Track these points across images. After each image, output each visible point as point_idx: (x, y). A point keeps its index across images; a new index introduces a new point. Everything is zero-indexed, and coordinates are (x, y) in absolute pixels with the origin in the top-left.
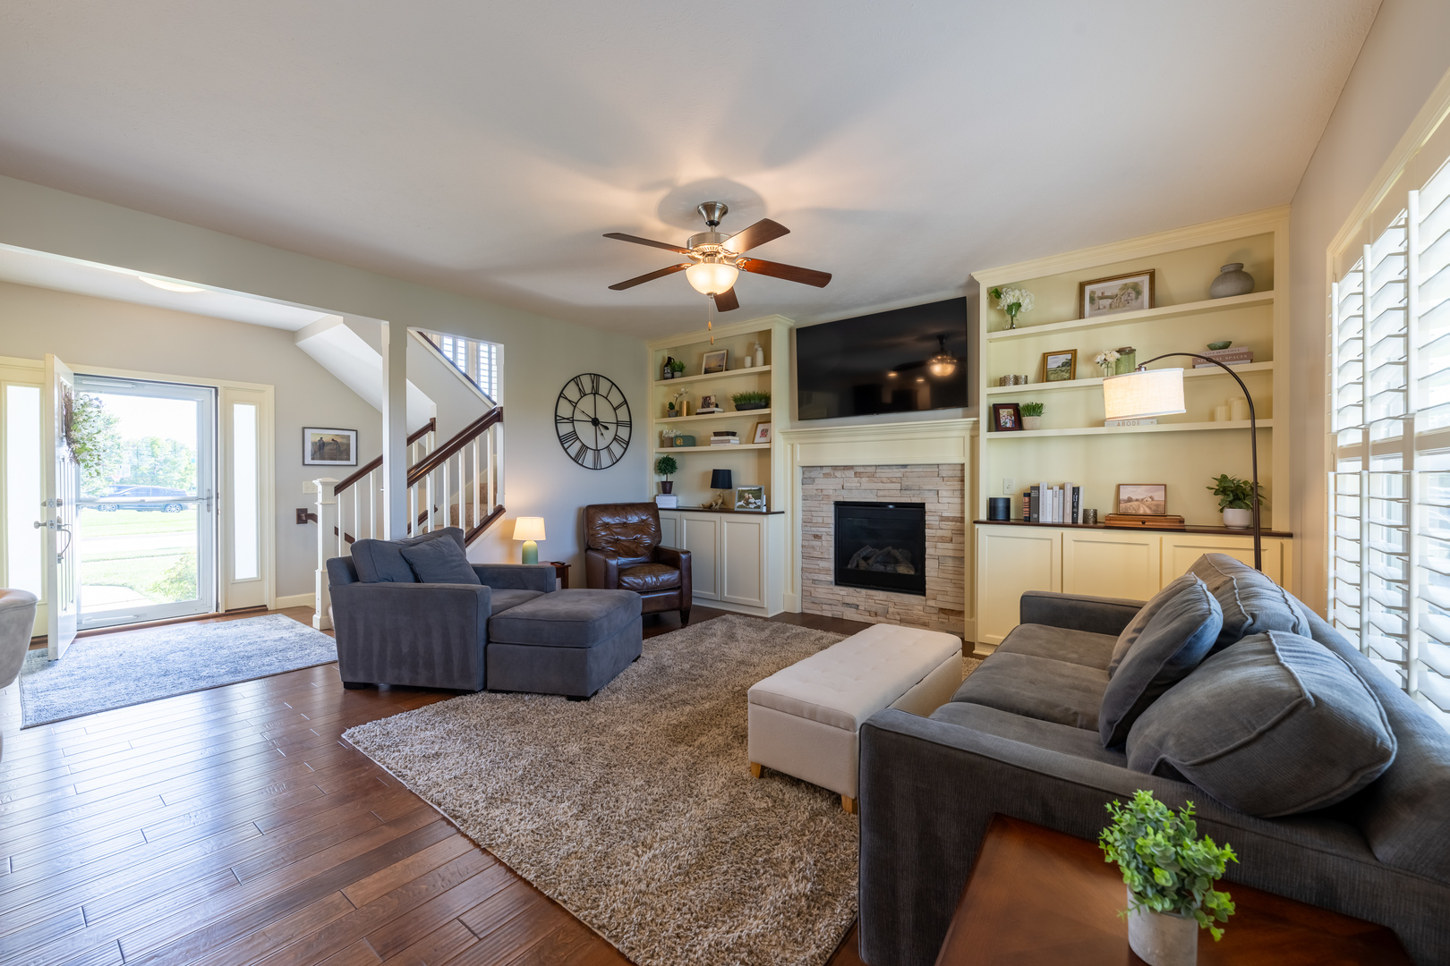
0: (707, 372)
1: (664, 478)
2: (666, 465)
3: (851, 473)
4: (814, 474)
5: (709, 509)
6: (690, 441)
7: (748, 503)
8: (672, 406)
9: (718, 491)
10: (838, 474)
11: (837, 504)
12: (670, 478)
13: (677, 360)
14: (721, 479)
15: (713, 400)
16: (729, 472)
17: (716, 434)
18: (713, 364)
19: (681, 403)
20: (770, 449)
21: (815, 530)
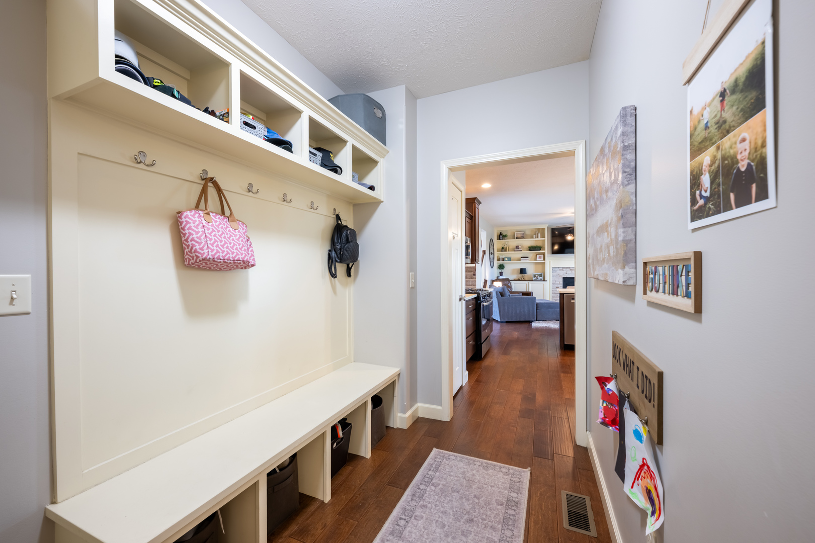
0: (517, 238)
1: (500, 271)
2: (501, 267)
3: (569, 269)
4: (556, 269)
5: (519, 280)
6: (510, 259)
7: (537, 278)
8: (503, 248)
9: (522, 275)
10: (564, 269)
11: (563, 278)
12: (502, 271)
13: (504, 234)
14: (523, 271)
15: (520, 247)
16: (525, 269)
17: (521, 257)
18: (519, 236)
19: (506, 247)
20: (545, 263)
21: (557, 286)
